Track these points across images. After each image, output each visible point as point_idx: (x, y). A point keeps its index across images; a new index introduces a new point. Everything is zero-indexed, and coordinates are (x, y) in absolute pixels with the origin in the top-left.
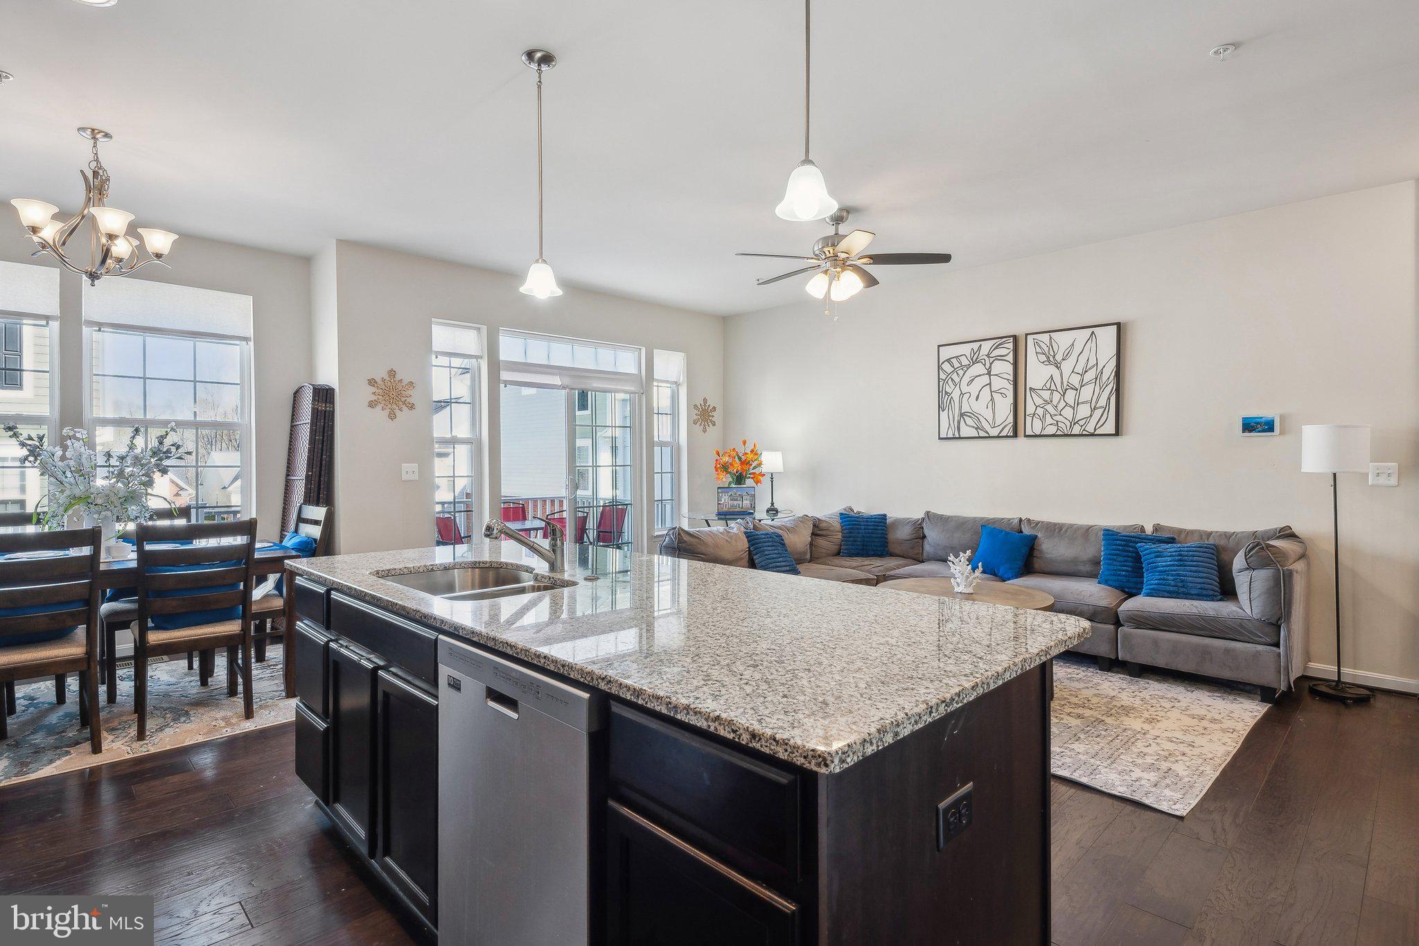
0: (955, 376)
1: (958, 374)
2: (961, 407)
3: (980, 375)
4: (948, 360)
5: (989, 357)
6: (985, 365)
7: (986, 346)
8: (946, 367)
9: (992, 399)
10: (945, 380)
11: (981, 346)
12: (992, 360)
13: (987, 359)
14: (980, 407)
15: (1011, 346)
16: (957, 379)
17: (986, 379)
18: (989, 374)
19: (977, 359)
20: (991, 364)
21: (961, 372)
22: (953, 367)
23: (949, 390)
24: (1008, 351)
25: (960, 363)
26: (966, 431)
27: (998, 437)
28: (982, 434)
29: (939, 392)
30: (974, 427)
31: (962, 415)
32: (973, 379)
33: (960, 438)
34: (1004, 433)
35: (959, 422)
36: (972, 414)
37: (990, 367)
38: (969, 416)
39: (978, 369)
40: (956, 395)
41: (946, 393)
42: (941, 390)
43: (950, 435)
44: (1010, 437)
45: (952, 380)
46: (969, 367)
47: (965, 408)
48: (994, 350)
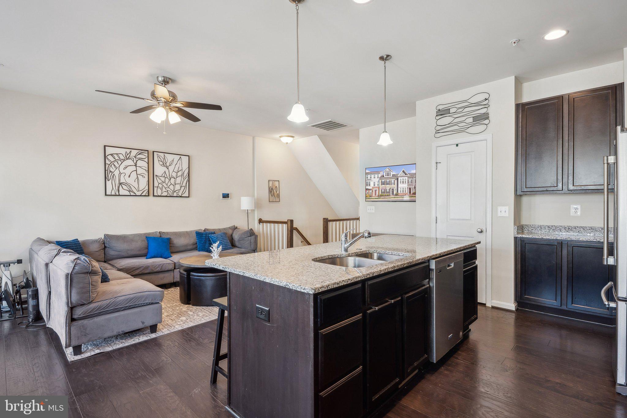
0: (116, 163)
1: (117, 163)
2: (119, 180)
3: (131, 166)
4: (112, 155)
5: (135, 158)
6: (133, 161)
7: (134, 153)
8: (110, 157)
9: (137, 178)
10: (109, 165)
11: (131, 151)
12: (137, 159)
13: (134, 159)
14: (131, 181)
15: (146, 154)
16: (117, 165)
17: (134, 168)
18: (136, 165)
19: (129, 157)
20: (137, 161)
21: (120, 162)
22: (115, 159)
23: (111, 170)
24: (145, 157)
25: (119, 157)
26: (122, 192)
27: (141, 196)
28: (132, 194)
29: (105, 170)
30: (127, 190)
31: (120, 184)
32: (127, 167)
33: (119, 195)
34: (144, 194)
35: (119, 187)
36: (126, 184)
37: (136, 162)
38: (125, 185)
39: (129, 162)
40: (117, 173)
41: (110, 171)
42: (107, 169)
43: (113, 193)
44: (147, 196)
45: (114, 165)
46: (124, 160)
47: (122, 181)
48: (138, 155)
